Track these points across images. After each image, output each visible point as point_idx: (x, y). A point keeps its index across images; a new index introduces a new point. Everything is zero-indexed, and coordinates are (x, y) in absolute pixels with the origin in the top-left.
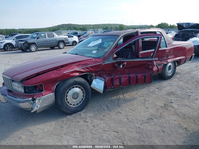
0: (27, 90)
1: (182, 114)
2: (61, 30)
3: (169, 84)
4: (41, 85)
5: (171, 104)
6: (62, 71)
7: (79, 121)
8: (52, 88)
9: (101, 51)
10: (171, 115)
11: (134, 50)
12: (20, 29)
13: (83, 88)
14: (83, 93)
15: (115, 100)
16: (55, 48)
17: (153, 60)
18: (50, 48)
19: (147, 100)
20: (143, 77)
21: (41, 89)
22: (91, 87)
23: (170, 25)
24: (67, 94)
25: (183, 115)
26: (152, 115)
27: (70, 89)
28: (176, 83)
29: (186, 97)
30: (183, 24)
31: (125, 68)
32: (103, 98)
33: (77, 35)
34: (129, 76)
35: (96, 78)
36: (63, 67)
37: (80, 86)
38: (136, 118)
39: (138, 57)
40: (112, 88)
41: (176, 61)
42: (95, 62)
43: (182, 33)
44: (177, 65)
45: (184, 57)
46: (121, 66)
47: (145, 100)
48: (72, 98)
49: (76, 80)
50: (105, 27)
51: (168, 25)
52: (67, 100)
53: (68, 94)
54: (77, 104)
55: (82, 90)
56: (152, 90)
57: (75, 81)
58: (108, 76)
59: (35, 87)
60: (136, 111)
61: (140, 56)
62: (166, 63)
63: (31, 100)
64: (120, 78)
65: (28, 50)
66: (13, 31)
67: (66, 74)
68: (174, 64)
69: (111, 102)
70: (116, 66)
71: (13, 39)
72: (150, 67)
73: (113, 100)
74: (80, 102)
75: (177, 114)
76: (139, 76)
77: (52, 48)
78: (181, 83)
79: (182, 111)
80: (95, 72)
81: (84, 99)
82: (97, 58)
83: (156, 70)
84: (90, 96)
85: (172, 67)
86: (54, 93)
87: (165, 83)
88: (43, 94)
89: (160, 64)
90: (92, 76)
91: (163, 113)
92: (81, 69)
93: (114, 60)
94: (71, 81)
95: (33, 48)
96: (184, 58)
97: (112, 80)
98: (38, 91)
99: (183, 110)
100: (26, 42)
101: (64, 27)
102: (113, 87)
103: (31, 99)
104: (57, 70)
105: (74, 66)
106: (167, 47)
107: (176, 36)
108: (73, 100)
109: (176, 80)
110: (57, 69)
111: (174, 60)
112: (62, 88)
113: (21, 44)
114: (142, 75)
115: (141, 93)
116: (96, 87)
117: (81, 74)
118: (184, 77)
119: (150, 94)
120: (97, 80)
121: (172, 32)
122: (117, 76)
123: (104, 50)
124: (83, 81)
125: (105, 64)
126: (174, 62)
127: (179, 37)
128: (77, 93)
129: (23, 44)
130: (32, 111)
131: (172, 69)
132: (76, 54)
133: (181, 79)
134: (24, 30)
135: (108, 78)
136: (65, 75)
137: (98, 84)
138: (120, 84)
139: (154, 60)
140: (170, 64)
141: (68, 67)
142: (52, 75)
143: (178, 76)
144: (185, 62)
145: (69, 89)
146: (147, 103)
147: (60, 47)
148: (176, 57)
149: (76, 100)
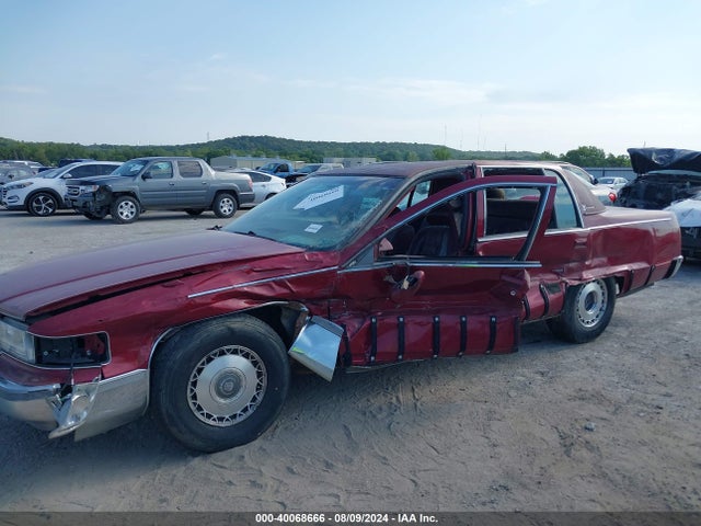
0: (46, 353)
1: (624, 477)
2: (235, 157)
3: (587, 359)
4: (102, 338)
5: (587, 436)
6: (182, 291)
7: (235, 482)
8: (142, 351)
9: (337, 227)
10: (582, 477)
11: (459, 229)
12: (95, 146)
13: (257, 358)
14: (259, 375)
15: (381, 409)
16: (205, 212)
17: (522, 270)
18: (185, 213)
19: (497, 416)
20: (487, 329)
21: (101, 353)
22: (289, 356)
23: (612, 156)
24: (195, 376)
25: (627, 482)
26: (508, 475)
27: (210, 360)
28: (613, 359)
29: (642, 411)
30: (650, 151)
31: (419, 290)
32: (338, 400)
33: (286, 174)
34: (435, 324)
35: (311, 323)
36: (191, 274)
37: (247, 350)
38: (447, 482)
39: (471, 254)
40: (369, 363)
41: (616, 277)
42: (313, 264)
43: (648, 182)
44: (618, 292)
45: (644, 265)
46: (406, 284)
47: (490, 415)
48: (214, 393)
49: (232, 326)
50: (385, 152)
51: (603, 155)
52: (194, 397)
53: (199, 378)
54: (234, 417)
55: (255, 364)
56: (523, 379)
57: (229, 329)
58: (356, 317)
59: (81, 342)
60: (451, 455)
61: (481, 253)
62: (577, 283)
63: (57, 391)
64: (401, 327)
65: (109, 216)
66: (73, 150)
67: (198, 301)
68: (605, 288)
69: (365, 414)
70: (388, 283)
71: (62, 177)
72: (513, 294)
73: (372, 409)
74: (245, 410)
75: (604, 475)
76: (473, 323)
77: (194, 213)
78: (630, 360)
79: (624, 463)
80: (309, 300)
81: (260, 399)
82: (321, 250)
83: (541, 306)
84: (286, 388)
85: (600, 298)
86: (148, 370)
87: (570, 356)
88: (104, 371)
89: (555, 286)
90: (298, 313)
91: (552, 470)
92: (257, 286)
93: (380, 259)
94: (216, 328)
95: (126, 210)
96: (643, 269)
97: (371, 335)
98: (90, 357)
99: (626, 460)
100: (104, 188)
101: (244, 146)
102: (373, 358)
103: (55, 386)
104: (166, 284)
105: (229, 273)
106: (579, 225)
107: (626, 191)
108: (218, 399)
109: (612, 346)
110: (168, 280)
111: (608, 272)
112: (179, 355)
113: (85, 195)
114: (481, 322)
115: (480, 387)
116: (309, 356)
117: (256, 306)
118: (644, 336)
119: (513, 393)
120: (316, 329)
121: (617, 179)
122: (391, 320)
123: (347, 222)
124: (263, 331)
125: (346, 274)
126: (607, 282)
127: (636, 196)
128: (236, 373)
129: (94, 194)
130: (55, 434)
131: (599, 304)
132: (251, 233)
133: (634, 345)
134: (110, 150)
135: (356, 324)
136: (192, 304)
137: (318, 346)
138: (401, 350)
139: (528, 269)
140: (590, 287)
141: (207, 276)
142: (144, 303)
143: (622, 332)
144: (646, 284)
145: (204, 359)
146: (496, 425)
147: (222, 211)
148: (614, 262)
149: (228, 401)
